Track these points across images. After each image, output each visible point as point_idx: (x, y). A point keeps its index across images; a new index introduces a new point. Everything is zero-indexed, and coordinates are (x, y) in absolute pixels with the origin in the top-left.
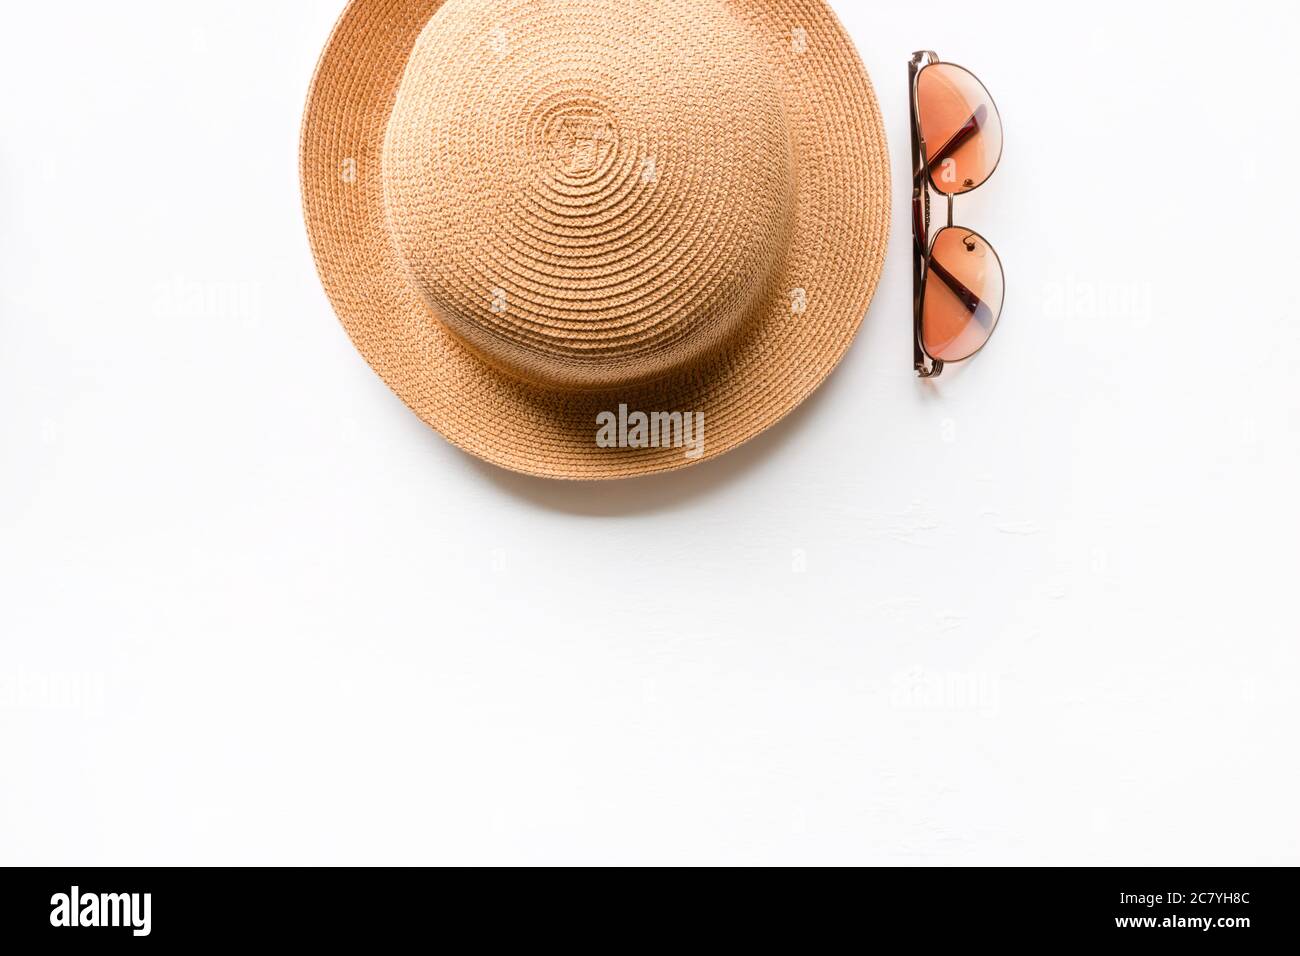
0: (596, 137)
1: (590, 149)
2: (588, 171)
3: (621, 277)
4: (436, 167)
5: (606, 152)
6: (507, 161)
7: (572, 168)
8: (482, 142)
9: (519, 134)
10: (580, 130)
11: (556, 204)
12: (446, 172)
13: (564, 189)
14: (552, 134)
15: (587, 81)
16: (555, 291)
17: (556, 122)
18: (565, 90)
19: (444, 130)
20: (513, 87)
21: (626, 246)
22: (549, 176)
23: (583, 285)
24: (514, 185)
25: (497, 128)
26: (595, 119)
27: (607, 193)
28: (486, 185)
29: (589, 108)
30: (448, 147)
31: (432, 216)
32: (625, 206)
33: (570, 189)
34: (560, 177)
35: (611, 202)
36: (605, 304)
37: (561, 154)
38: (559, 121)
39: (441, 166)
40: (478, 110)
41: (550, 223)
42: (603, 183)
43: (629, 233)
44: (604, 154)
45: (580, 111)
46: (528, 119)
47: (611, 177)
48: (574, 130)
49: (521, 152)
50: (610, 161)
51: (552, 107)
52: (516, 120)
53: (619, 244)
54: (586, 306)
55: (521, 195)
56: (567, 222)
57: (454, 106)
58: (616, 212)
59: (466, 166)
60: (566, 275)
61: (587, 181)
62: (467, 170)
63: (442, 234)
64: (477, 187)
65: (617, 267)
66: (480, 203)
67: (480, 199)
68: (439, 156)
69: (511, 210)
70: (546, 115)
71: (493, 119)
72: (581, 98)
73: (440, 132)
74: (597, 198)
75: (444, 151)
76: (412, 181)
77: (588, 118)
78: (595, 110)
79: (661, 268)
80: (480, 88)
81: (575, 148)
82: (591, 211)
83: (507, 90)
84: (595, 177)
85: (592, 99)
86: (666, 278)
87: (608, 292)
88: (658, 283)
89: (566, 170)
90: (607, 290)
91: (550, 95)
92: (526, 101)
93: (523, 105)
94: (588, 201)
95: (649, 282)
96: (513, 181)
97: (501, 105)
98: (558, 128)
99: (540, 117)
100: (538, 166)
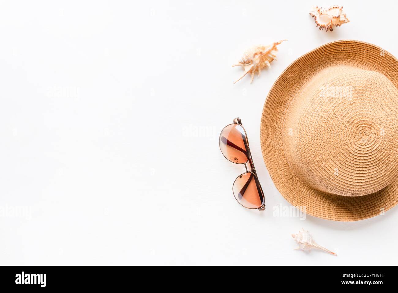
0: (370, 136)
1: (367, 138)
2: (365, 144)
3: (361, 175)
4: (319, 127)
5: (372, 141)
6: (342, 134)
7: (360, 142)
8: (336, 126)
9: (349, 128)
10: (366, 132)
11: (352, 150)
12: (322, 130)
13: (356, 147)
14: (358, 131)
15: (373, 119)
16: (341, 173)
17: (360, 128)
18: (366, 120)
19: (325, 118)
20: (351, 113)
21: (366, 167)
22: (353, 142)
23: (350, 174)
24: (342, 141)
25: (343, 124)
26: (372, 130)
27: (368, 152)
28: (333, 138)
29: (371, 127)
30: (325, 123)
31: (312, 140)
32: (371, 157)
33: (358, 147)
34: (356, 143)
35: (368, 155)
36: (354, 181)
37: (359, 137)
38: (361, 128)
39: (321, 128)
40: (338, 116)
41: (348, 155)
42: (368, 149)
43: (369, 164)
44: (371, 141)
45: (368, 127)
46: (353, 125)
47: (371, 148)
48: (365, 132)
49: (348, 133)
50: (372, 144)
51: (361, 123)
52: (349, 124)
53: (365, 166)
54: (348, 179)
55: (343, 144)
56: (353, 156)
57: (330, 112)
58: (368, 158)
59: (329, 130)
60: (346, 170)
61: (363, 147)
62: (329, 132)
63: (314, 146)
64: (330, 138)
65: (361, 172)
66: (329, 142)
67: (330, 141)
68: (321, 125)
69: (338, 147)
70: (358, 125)
71: (342, 121)
72: (370, 124)
73: (323, 118)
74: (364, 153)
75: (323, 124)
76: (309, 128)
77: (370, 129)
78: (373, 128)
79: (373, 176)
80: (340, 110)
81: (363, 137)
82: (361, 155)
83: (349, 114)
84: (366, 147)
85: (373, 125)
86: (373, 179)
87: (356, 178)
88: (370, 180)
89: (359, 142)
90: (356, 177)
91: (361, 120)
92: (354, 119)
93: (353, 120)
94: (362, 152)
95: (368, 178)
96: (342, 140)
97: (346, 118)
98: (360, 130)
99: (356, 125)
100: (351, 138)
